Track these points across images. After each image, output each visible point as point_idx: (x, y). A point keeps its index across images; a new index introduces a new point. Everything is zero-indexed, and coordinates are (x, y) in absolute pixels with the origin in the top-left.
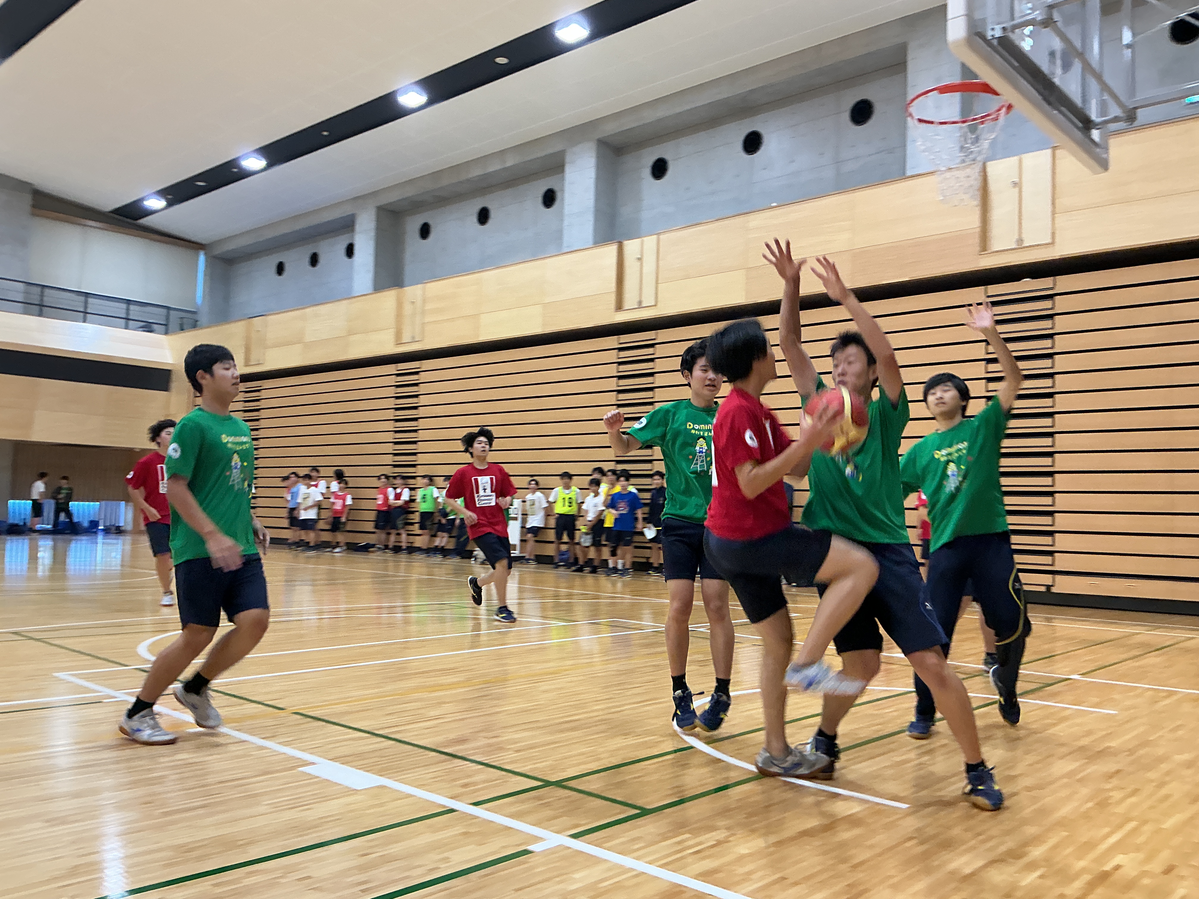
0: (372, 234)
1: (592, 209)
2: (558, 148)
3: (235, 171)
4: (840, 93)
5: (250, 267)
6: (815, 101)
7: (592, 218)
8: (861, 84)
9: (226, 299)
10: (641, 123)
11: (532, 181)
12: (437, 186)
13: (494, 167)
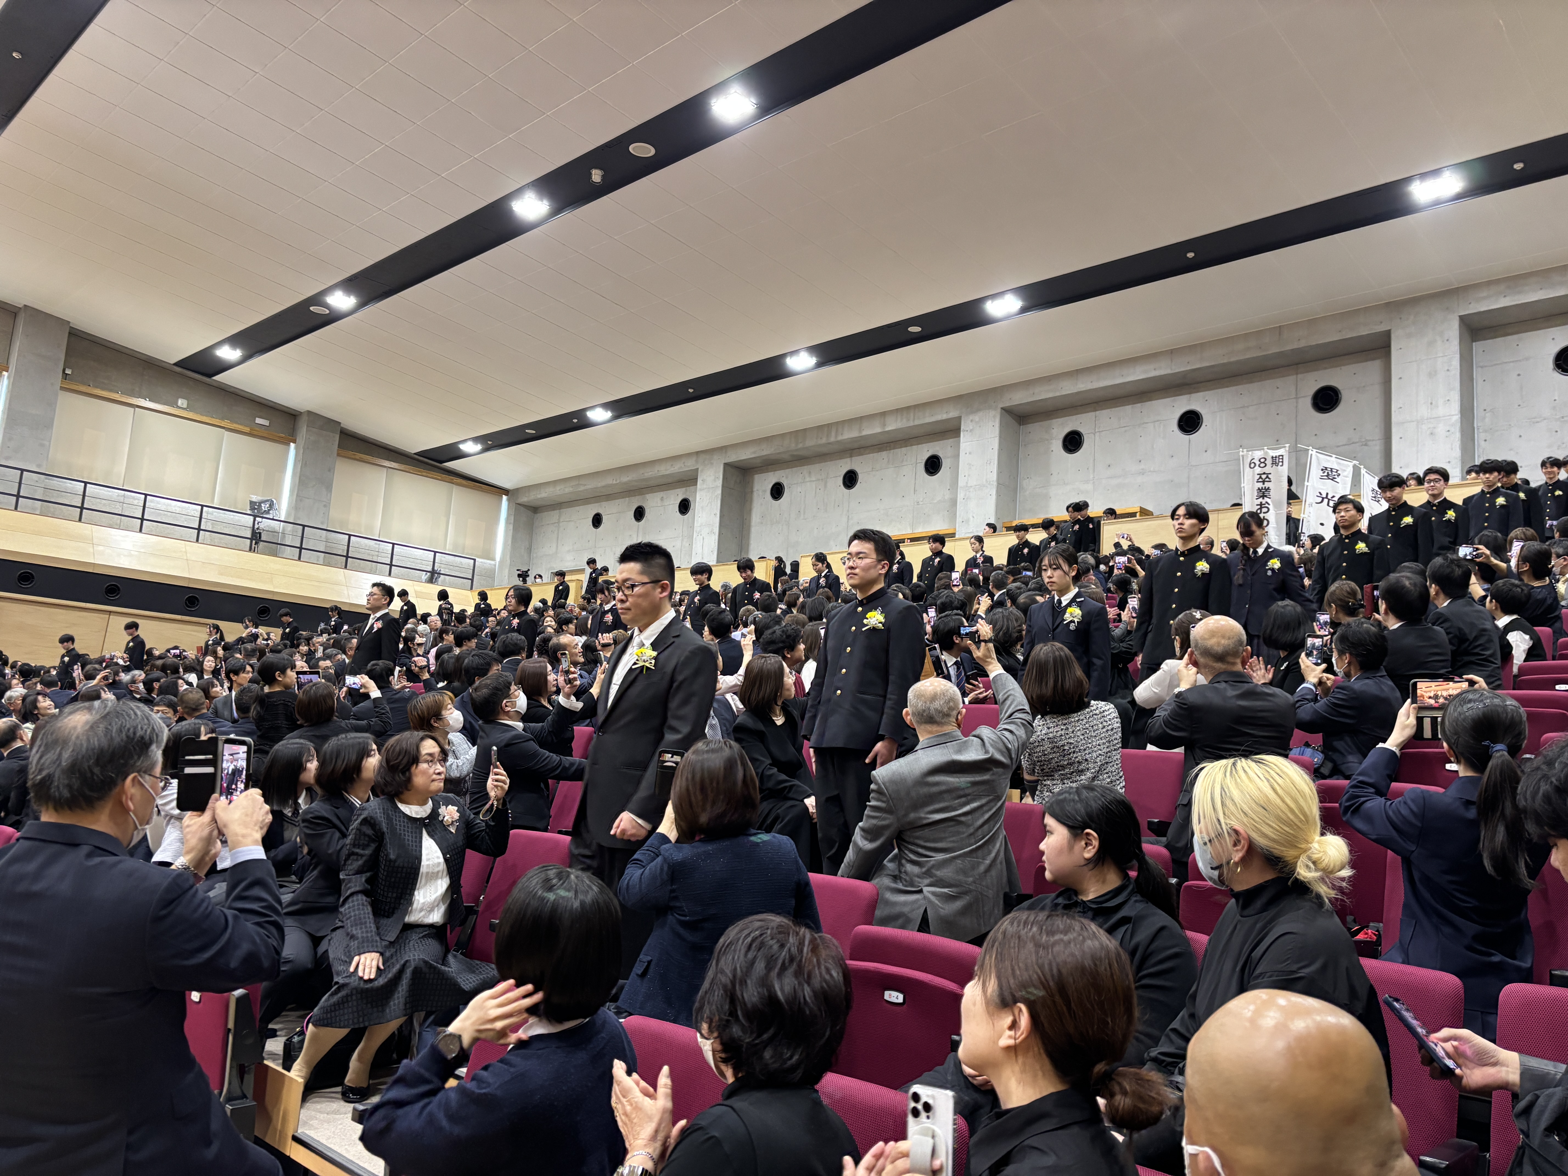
0: (719, 492)
1: (995, 484)
2: (953, 414)
3: (575, 421)
4: (1300, 376)
5: (560, 517)
6: (1268, 383)
7: (994, 492)
8: (1325, 368)
9: (529, 550)
10: (1058, 394)
11: (911, 445)
12: (800, 446)
13: (873, 429)
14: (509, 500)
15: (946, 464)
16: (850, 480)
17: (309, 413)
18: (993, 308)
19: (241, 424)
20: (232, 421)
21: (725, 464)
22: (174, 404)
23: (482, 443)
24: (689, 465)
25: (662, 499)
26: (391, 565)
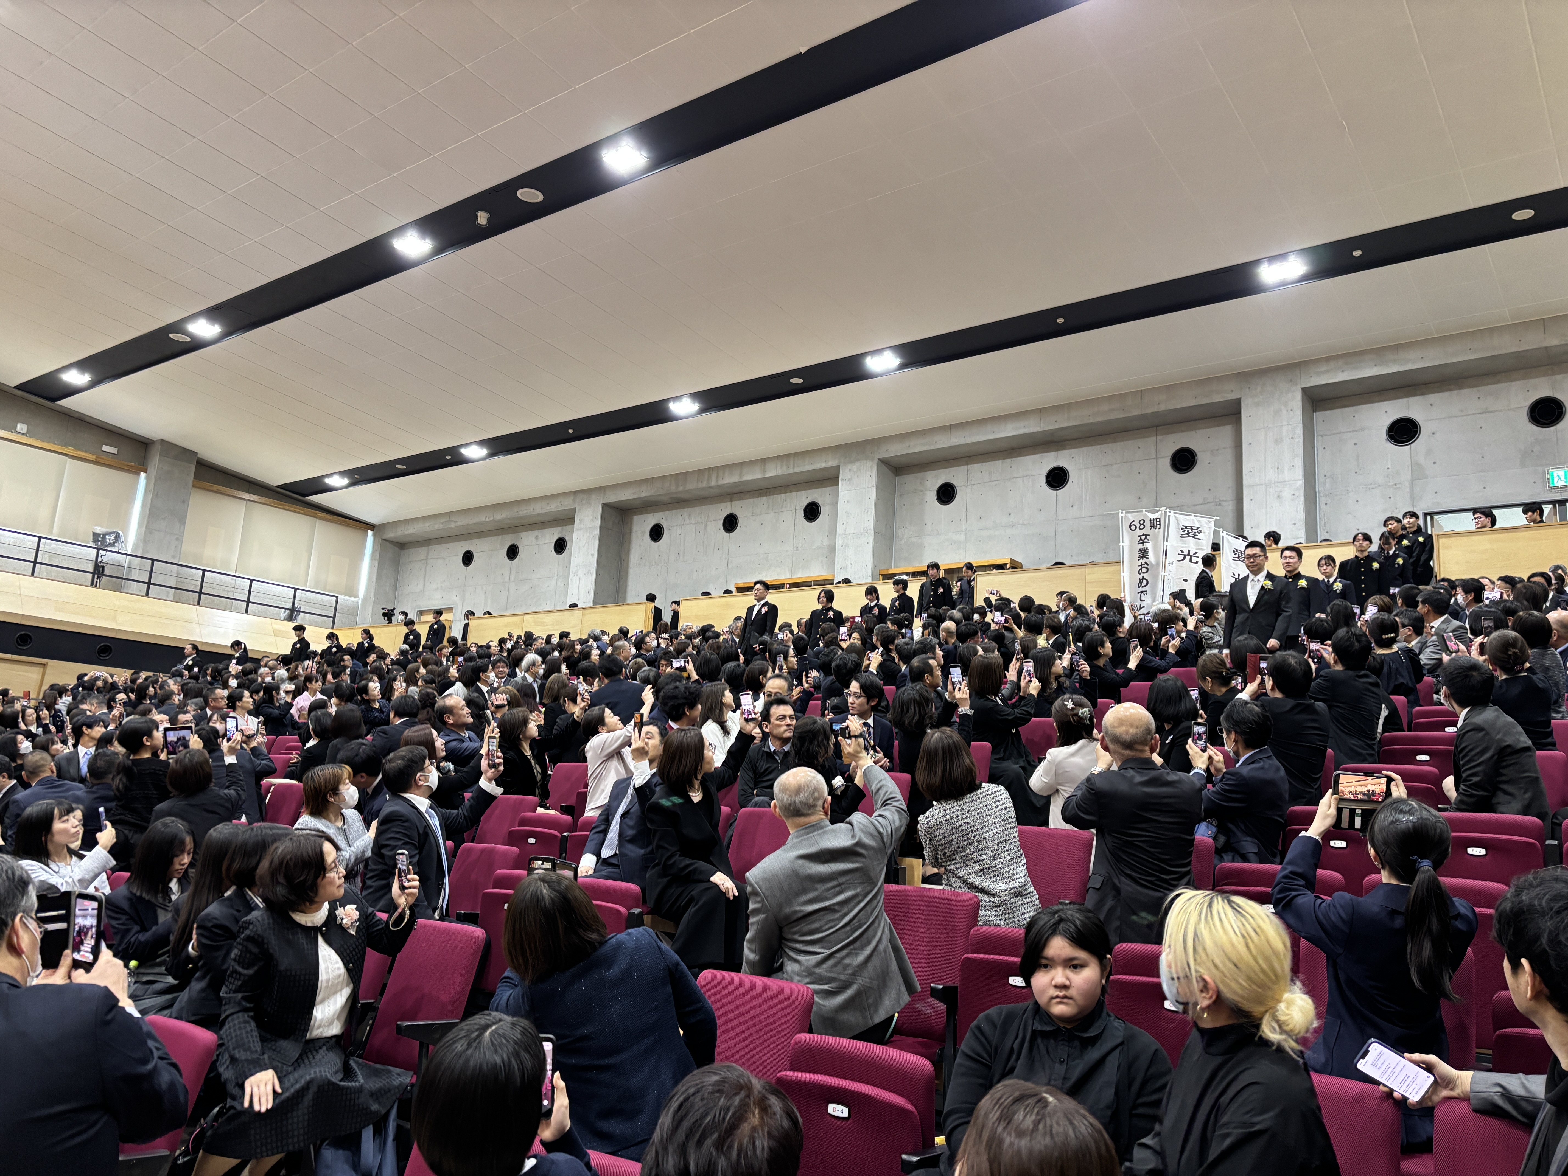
0: (596, 533)
3: (449, 457)
4: (1159, 438)
5: (428, 554)
6: (1130, 442)
7: (871, 540)
8: (1183, 431)
9: (395, 586)
10: (932, 447)
11: (791, 492)
12: (681, 488)
13: (753, 475)
14: (374, 535)
15: (825, 511)
16: (730, 523)
17: (162, 441)
18: (872, 364)
19: (86, 452)
20: (77, 448)
21: (604, 505)
22: (12, 429)
23: (349, 478)
24: (566, 504)
25: (537, 538)
26: (248, 602)
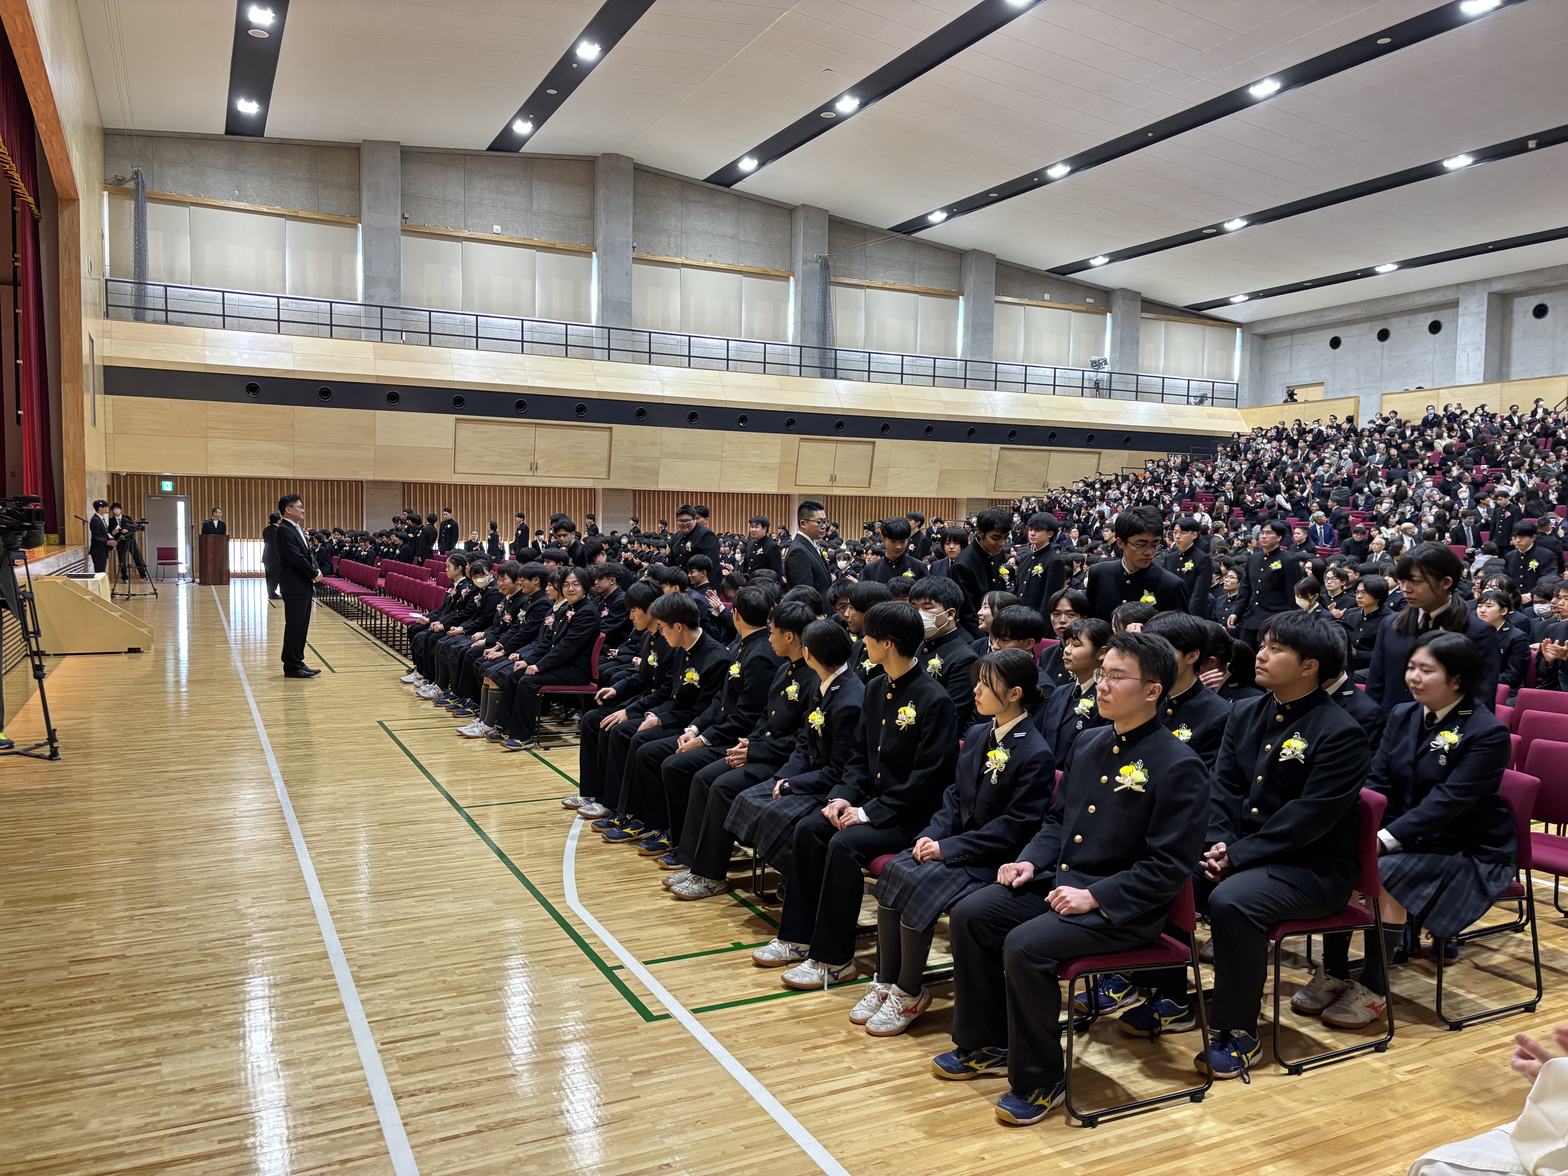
0: (1484, 316)
3: (1360, 274)
5: (1293, 341)
9: (1261, 369)
14: (1243, 332)
17: (1123, 290)
20: (1076, 304)
21: (1490, 293)
22: (1044, 300)
23: (1250, 296)
24: (1449, 295)
25: (1409, 322)
26: (1163, 394)
